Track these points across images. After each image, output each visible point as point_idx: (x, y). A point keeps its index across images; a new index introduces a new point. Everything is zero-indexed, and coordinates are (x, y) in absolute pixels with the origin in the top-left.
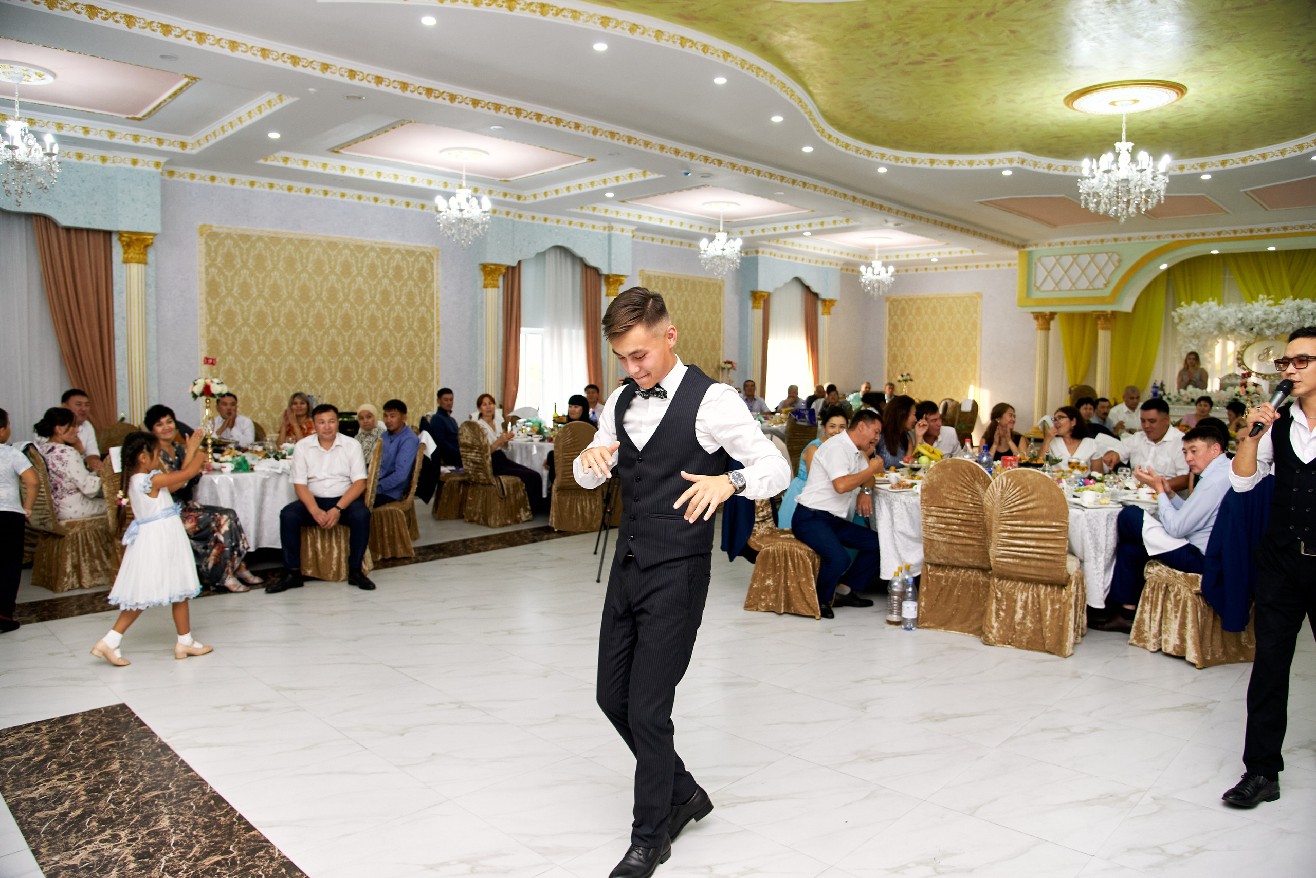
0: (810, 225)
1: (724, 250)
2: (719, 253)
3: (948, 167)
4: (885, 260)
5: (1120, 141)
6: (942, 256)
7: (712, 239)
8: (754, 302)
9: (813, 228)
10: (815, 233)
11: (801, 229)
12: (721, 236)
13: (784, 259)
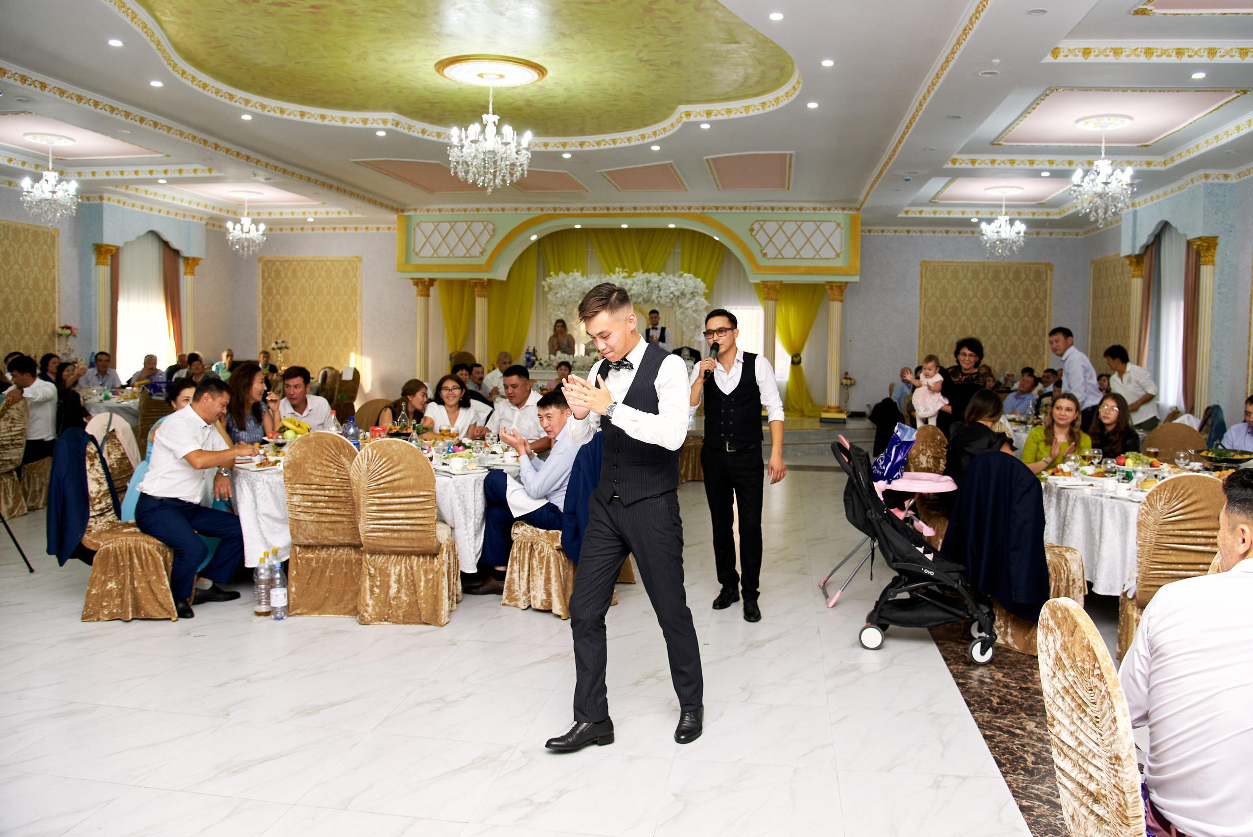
0: (166, 172)
1: (54, 192)
2: (48, 196)
3: (319, 121)
4: (256, 217)
5: (488, 113)
6: (319, 216)
7: (37, 178)
8: (98, 258)
9: (169, 175)
10: (171, 181)
11: (154, 176)
12: (51, 176)
13: (135, 209)
